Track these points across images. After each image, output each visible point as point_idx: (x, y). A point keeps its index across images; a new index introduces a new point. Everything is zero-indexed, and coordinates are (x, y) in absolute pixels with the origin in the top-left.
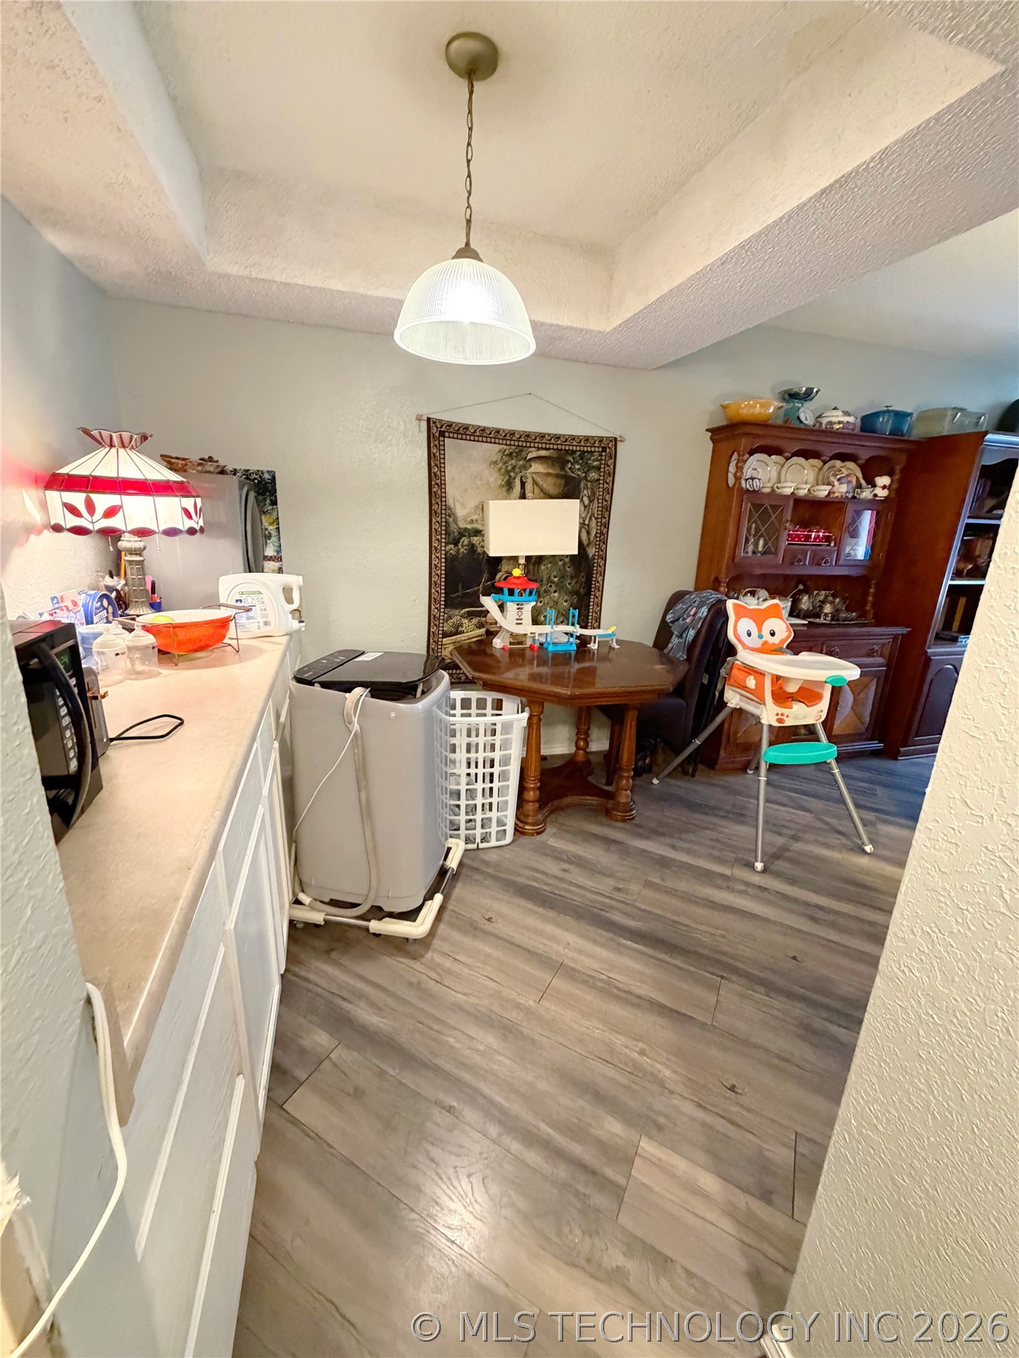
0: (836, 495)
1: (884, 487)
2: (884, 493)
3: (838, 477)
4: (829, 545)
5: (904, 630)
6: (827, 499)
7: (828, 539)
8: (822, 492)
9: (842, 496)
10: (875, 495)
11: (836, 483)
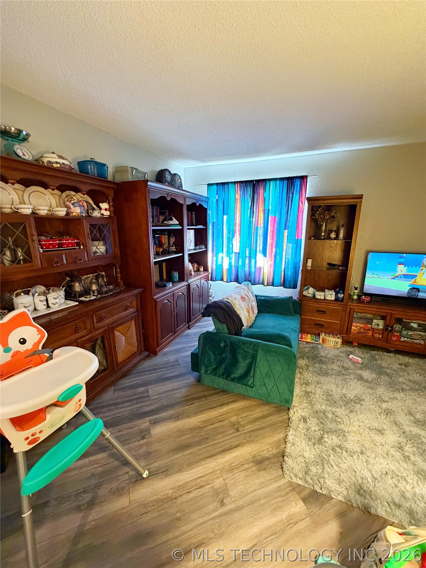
0: (74, 214)
1: (106, 210)
2: (107, 213)
3: (72, 202)
4: (80, 248)
5: (140, 290)
6: (67, 217)
7: (78, 244)
8: (61, 212)
9: (78, 215)
10: (103, 214)
11: (72, 206)
